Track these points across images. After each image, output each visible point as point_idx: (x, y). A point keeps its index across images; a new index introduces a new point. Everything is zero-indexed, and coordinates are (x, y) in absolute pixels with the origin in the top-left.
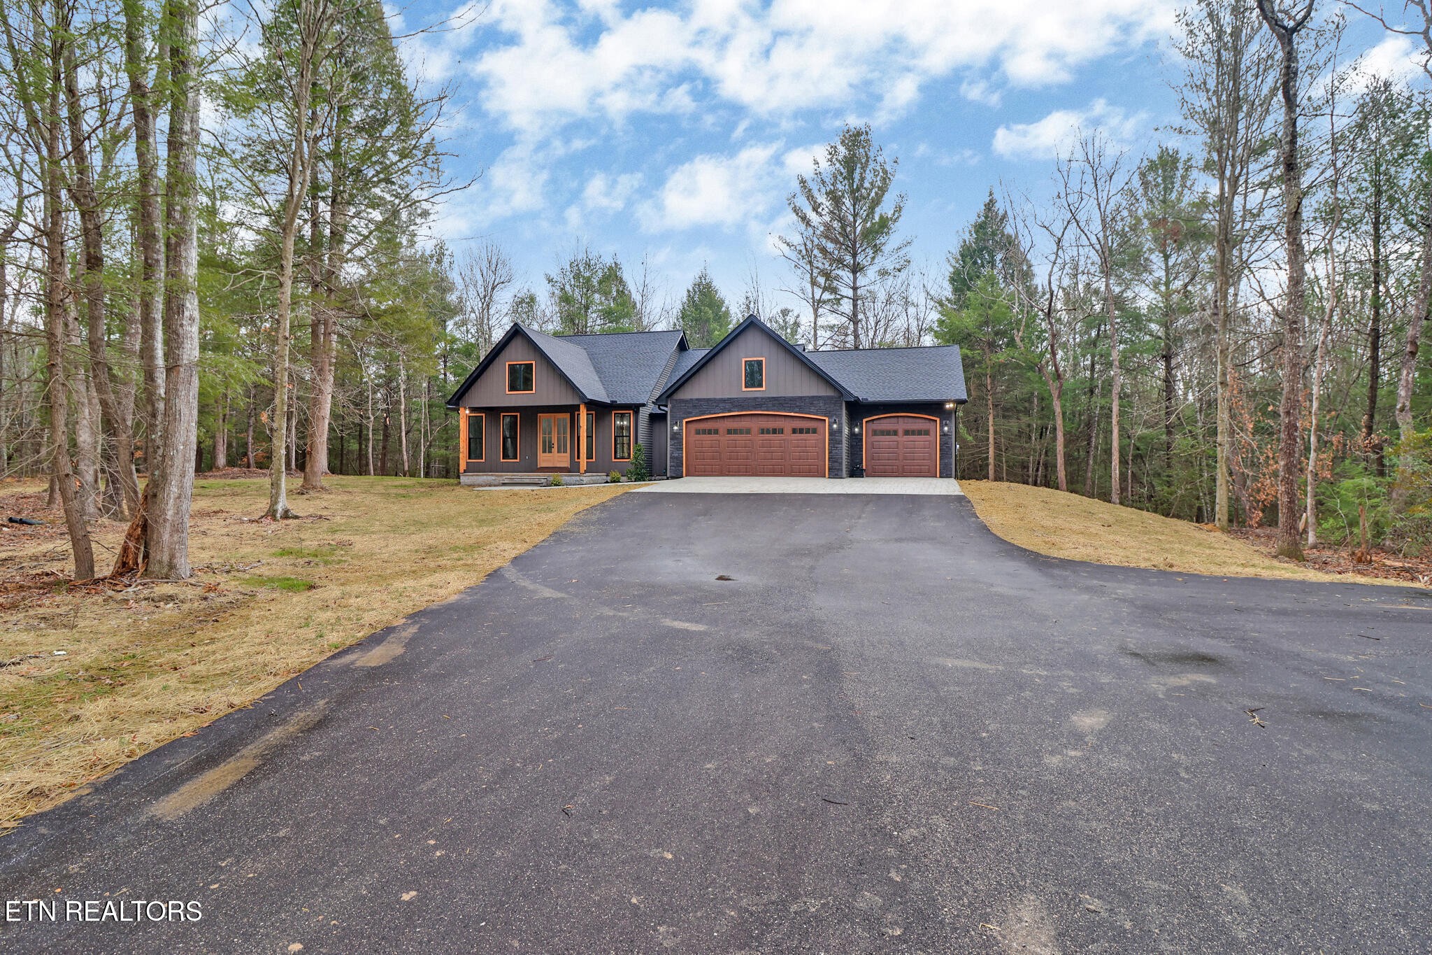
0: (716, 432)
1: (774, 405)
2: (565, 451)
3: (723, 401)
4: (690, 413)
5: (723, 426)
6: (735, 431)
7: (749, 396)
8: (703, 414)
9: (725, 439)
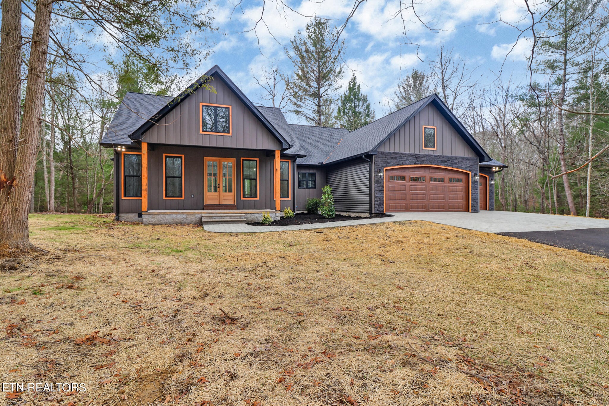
0: (403, 178)
1: (442, 162)
2: (230, 191)
3: (410, 155)
4: (389, 163)
5: (408, 174)
6: (416, 179)
7: (427, 153)
8: (398, 165)
9: (409, 184)
